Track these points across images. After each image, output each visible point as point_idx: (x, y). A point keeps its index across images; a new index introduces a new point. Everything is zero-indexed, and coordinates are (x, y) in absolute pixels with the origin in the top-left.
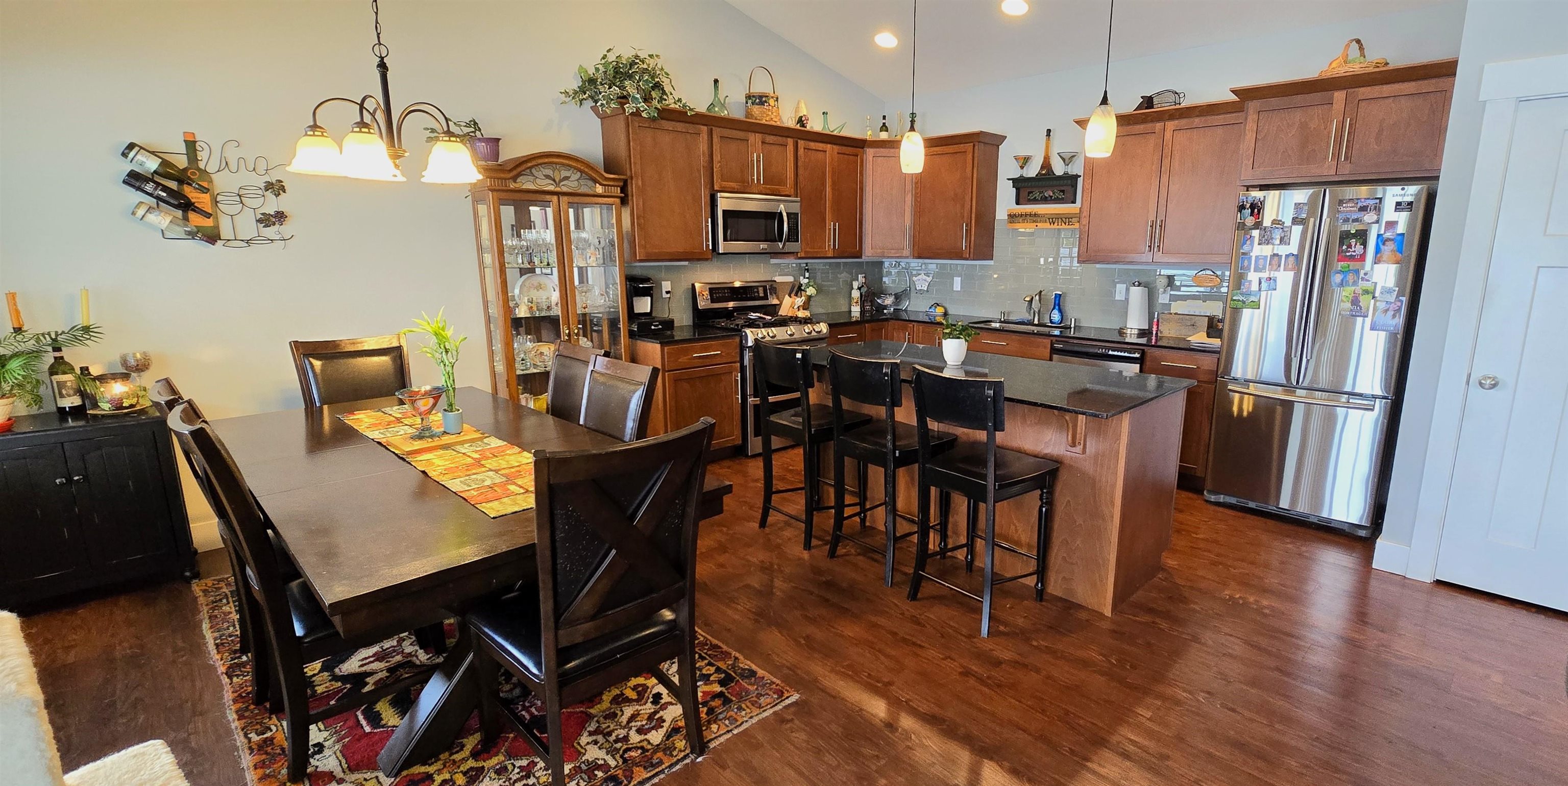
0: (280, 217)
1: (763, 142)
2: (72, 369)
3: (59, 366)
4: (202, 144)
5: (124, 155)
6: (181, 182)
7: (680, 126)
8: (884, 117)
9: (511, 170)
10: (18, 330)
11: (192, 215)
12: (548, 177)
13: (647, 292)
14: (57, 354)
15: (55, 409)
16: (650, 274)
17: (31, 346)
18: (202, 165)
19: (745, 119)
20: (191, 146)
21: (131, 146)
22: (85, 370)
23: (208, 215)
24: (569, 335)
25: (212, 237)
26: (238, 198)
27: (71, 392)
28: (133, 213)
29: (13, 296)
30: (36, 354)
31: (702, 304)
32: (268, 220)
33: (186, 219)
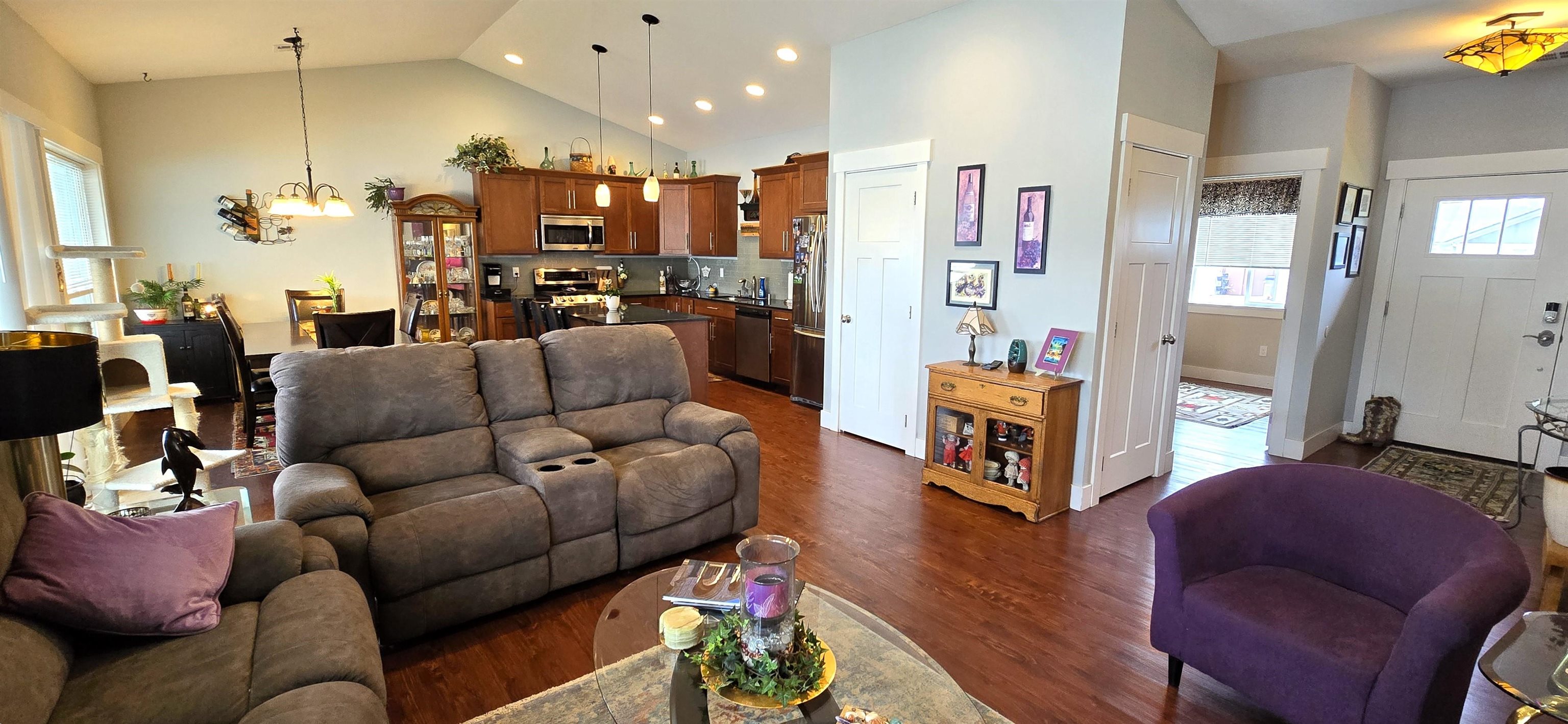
0: (290, 230)
1: (576, 184)
2: (190, 300)
3: (186, 298)
4: (255, 195)
5: (219, 201)
6: (243, 213)
7: (516, 177)
8: (677, 164)
9: (408, 205)
10: (171, 281)
11: (248, 229)
12: (431, 208)
13: (495, 273)
14: (186, 292)
15: (183, 318)
16: (500, 262)
17: (175, 287)
18: (254, 205)
19: (570, 171)
20: (249, 196)
21: (222, 197)
22: (196, 300)
23: (255, 229)
24: (441, 295)
25: (256, 239)
26: (269, 221)
27: (190, 310)
28: (222, 228)
29: (170, 265)
30: (177, 291)
31: (540, 281)
32: (284, 231)
33: (245, 231)
